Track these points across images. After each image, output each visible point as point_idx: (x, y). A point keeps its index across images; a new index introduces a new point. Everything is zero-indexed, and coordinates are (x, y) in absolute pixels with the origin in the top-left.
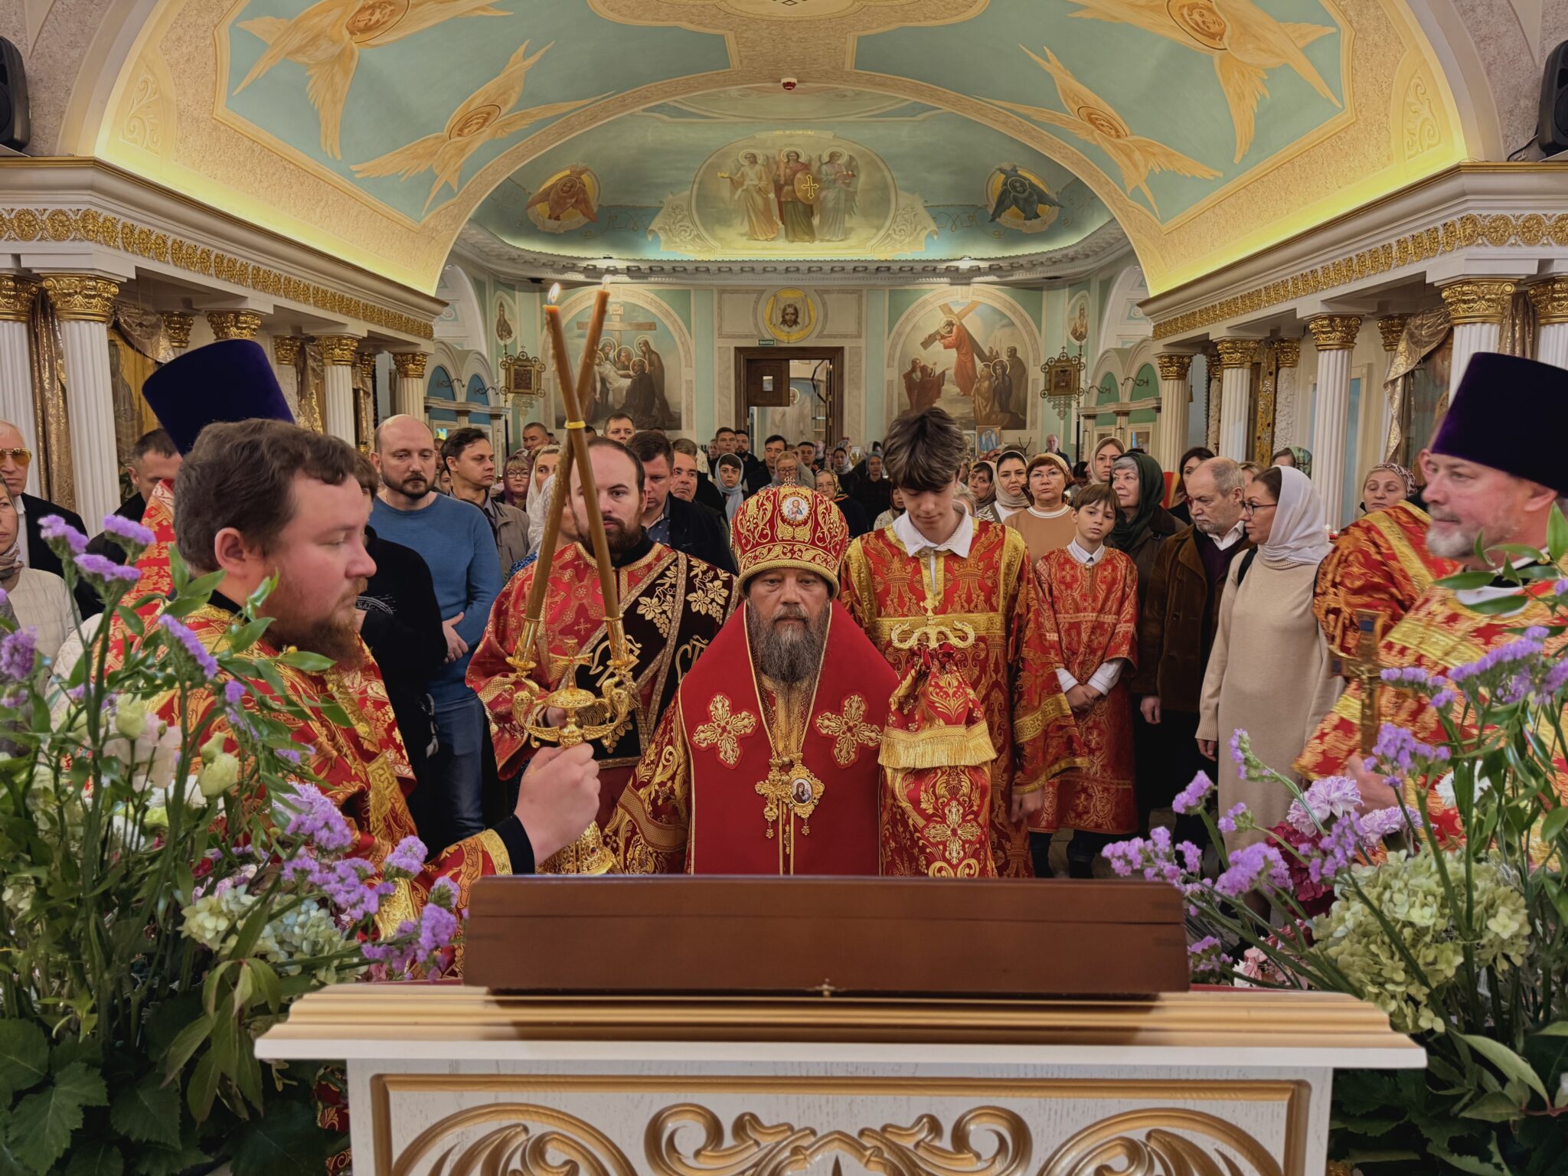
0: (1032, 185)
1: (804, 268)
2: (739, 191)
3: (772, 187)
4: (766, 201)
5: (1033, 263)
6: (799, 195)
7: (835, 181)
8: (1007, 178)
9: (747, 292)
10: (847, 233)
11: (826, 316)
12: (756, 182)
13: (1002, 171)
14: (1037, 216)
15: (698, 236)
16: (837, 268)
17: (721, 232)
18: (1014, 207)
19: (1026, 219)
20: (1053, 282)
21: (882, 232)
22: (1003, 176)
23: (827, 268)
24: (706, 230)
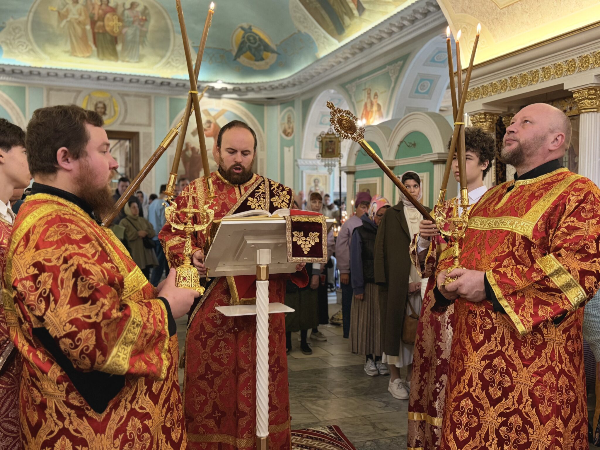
0: (261, 40)
1: (111, 77)
2: (64, 22)
3: (88, 21)
4: (84, 31)
5: (260, 88)
6: (108, 29)
7: (133, 22)
8: (246, 33)
9: (69, 91)
10: (140, 58)
11: (126, 111)
12: (77, 16)
13: (242, 28)
14: (262, 59)
15: (32, 50)
16: (134, 80)
17: (50, 49)
18: (248, 53)
19: (257, 60)
20: (270, 101)
21: (164, 60)
22: (243, 32)
23: (128, 79)
24: (39, 46)
